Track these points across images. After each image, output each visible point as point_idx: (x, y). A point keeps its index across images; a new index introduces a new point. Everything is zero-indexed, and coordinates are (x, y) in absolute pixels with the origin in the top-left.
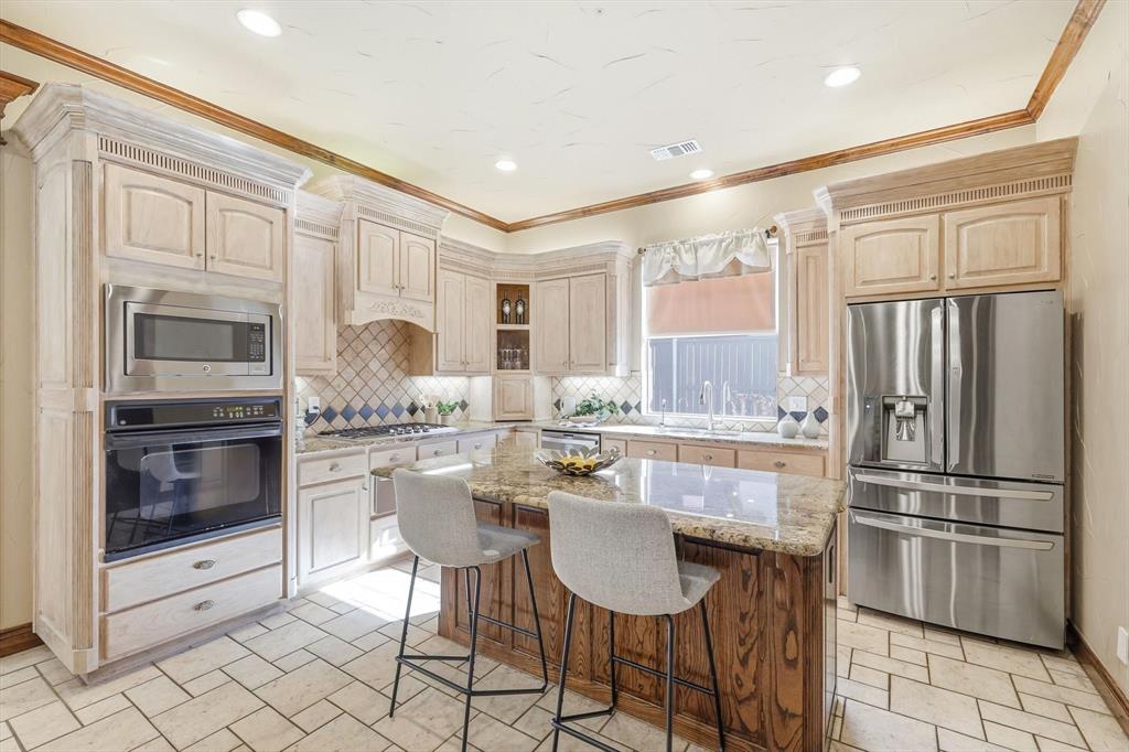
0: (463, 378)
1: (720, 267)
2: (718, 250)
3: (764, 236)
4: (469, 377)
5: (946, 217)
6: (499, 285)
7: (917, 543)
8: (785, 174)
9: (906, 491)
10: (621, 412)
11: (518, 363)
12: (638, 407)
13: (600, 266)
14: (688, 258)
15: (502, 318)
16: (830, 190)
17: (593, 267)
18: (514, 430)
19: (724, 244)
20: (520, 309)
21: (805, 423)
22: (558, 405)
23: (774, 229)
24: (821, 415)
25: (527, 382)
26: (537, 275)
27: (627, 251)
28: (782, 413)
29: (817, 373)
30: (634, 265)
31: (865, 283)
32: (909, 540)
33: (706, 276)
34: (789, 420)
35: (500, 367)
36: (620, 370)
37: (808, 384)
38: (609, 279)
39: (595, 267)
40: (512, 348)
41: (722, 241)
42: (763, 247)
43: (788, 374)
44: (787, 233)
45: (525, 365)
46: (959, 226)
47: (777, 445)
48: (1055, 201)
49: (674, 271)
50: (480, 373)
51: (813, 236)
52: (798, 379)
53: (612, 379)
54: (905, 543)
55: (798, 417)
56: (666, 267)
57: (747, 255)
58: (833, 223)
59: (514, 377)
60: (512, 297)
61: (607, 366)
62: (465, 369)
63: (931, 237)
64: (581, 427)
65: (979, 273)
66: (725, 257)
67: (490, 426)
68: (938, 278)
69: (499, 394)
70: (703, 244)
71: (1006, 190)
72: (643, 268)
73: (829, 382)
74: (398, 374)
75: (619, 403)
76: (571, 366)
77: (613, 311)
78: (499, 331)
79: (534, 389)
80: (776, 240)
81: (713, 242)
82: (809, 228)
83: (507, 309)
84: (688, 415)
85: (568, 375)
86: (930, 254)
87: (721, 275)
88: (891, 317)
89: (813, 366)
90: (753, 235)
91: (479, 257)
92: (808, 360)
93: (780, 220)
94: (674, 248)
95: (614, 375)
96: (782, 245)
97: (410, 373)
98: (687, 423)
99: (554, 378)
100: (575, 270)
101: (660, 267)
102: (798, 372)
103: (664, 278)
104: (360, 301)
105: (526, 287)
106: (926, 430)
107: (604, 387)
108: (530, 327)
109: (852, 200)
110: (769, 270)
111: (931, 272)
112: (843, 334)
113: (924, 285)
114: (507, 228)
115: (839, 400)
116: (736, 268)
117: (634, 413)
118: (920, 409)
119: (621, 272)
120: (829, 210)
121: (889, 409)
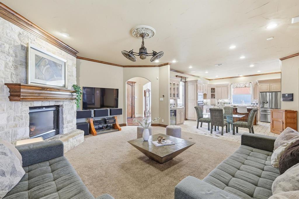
1: (244, 86)
5: (270, 84)
6: (211, 88)
9: (269, 110)
12: (231, 103)
14: (239, 85)
16: (258, 81)
17: (225, 86)
19: (244, 84)
20: (214, 91)
21: (255, 105)
24: (257, 104)
27: (230, 84)
28: (252, 104)
29: (256, 99)
30: (230, 86)
31: (262, 90)
33: (241, 87)
35: (211, 98)
36: (229, 99)
37: (255, 100)
38: (228, 88)
40: (213, 96)
42: (249, 84)
45: (214, 98)
46: (272, 85)
50: (209, 99)
51: (256, 84)
55: (254, 104)
56: (236, 86)
57: (247, 85)
58: (258, 84)
60: (213, 90)
61: (227, 98)
63: (269, 86)
65: (274, 90)
69: (211, 101)
71: (276, 82)
72: (232, 86)
73: (258, 100)
76: (221, 98)
77: (228, 91)
78: (211, 94)
79: (215, 101)
81: (242, 83)
82: (255, 83)
83: (212, 91)
84: (238, 104)
86: (269, 88)
88: (266, 94)
89: (256, 98)
91: (209, 85)
93: (252, 82)
94: (237, 84)
96: (252, 84)
99: (218, 99)
100: (222, 86)
102: (254, 99)
105: (215, 88)
106: (268, 104)
107: (226, 101)
108: (216, 93)
109: (260, 82)
110: (250, 87)
111: (269, 89)
112: (259, 95)
113: (268, 91)
114: (210, 80)
115: (259, 102)
116: (246, 87)
117: (230, 104)
118: (267, 102)
119: (229, 87)
120: (258, 83)
121: (264, 102)
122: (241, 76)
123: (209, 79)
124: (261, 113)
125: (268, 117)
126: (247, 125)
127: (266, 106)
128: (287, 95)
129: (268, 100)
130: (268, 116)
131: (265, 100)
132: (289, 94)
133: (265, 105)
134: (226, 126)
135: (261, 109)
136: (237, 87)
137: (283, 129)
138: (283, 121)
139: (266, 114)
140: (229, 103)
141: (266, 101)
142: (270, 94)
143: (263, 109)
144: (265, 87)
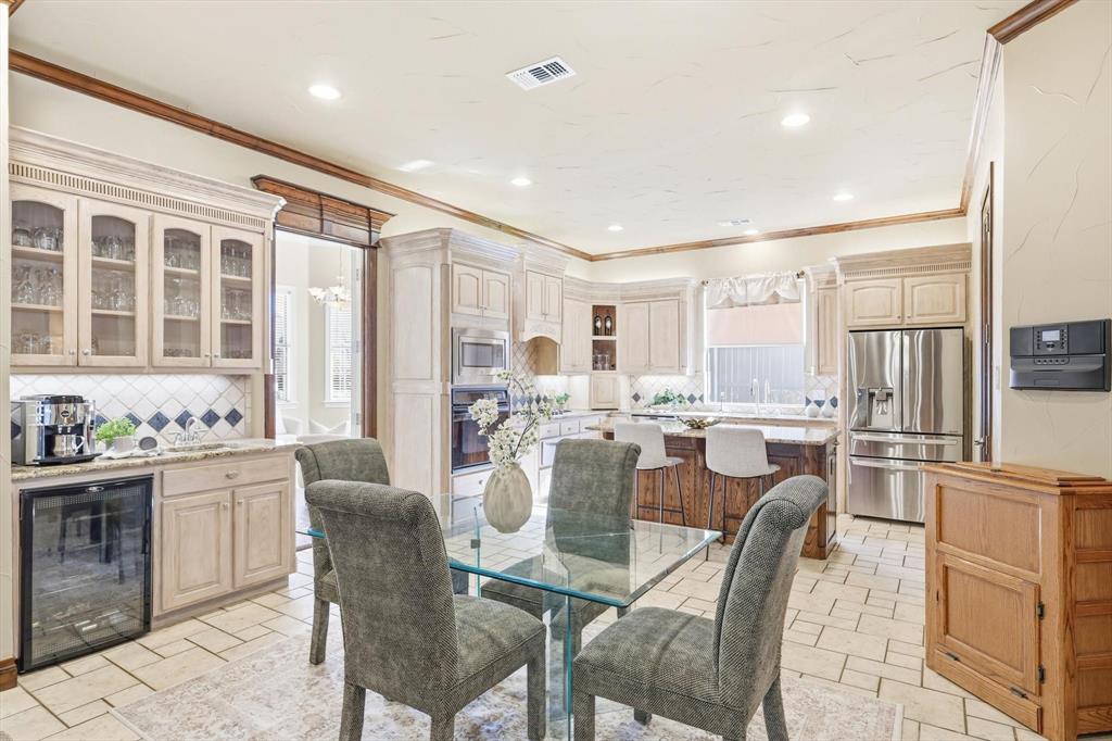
0: (565, 377)
1: (764, 298)
2: (763, 284)
3: (796, 277)
4: (569, 376)
5: (906, 280)
6: (594, 306)
7: (900, 476)
8: (810, 234)
9: (893, 445)
10: (688, 402)
11: (607, 365)
12: (701, 399)
13: (675, 295)
14: (740, 291)
15: (596, 331)
16: (838, 259)
17: (668, 295)
18: (609, 416)
19: (767, 282)
20: (608, 324)
21: (823, 408)
22: (636, 397)
23: (803, 273)
24: (834, 403)
25: (615, 379)
26: (622, 298)
27: (694, 283)
28: (808, 401)
29: (829, 374)
30: (698, 293)
31: (859, 318)
32: (895, 475)
33: (754, 304)
34: (813, 406)
35: (595, 368)
36: (689, 371)
37: (826, 381)
38: (681, 305)
39: (668, 294)
40: (603, 355)
41: (765, 280)
42: (795, 285)
43: (812, 374)
44: (811, 278)
45: (613, 367)
46: (913, 287)
47: (804, 421)
48: (962, 277)
49: (729, 299)
50: (581, 373)
51: (828, 282)
52: (819, 378)
53: (681, 377)
54: (892, 476)
55: (819, 403)
56: (725, 296)
57: (784, 290)
58: (840, 279)
59: (605, 375)
60: (603, 315)
61: (680, 368)
62: (574, 370)
63: (897, 293)
64: (662, 412)
65: (923, 315)
66: (767, 290)
67: (586, 413)
68: (902, 317)
69: (594, 388)
70: (751, 281)
71: (937, 268)
72: (705, 293)
73: (839, 378)
74: (531, 374)
75: (686, 395)
76: (649, 368)
77: (685, 327)
78: (594, 341)
79: (618, 385)
80: (804, 280)
81: (759, 279)
82: (825, 277)
83: (599, 324)
84: (739, 404)
85: (645, 374)
86: (896, 304)
87: (764, 303)
89: (827, 369)
90: (788, 277)
91: (577, 285)
92: (826, 364)
93: (806, 269)
94: (730, 282)
95: (683, 374)
96: (808, 283)
97: (537, 373)
98: (739, 410)
99: (632, 377)
100: (655, 296)
101: (720, 295)
102: (819, 373)
103: (723, 303)
104: (528, 325)
105: (614, 307)
106: (892, 407)
107: (675, 383)
108: (617, 337)
109: (851, 266)
110: (799, 301)
111: (897, 313)
112: (846, 350)
113: (894, 320)
114: (591, 259)
115: (843, 391)
116: (775, 299)
117: (697, 403)
118: (890, 395)
119: (689, 299)
120: (837, 270)
121: (872, 395)
122: (751, 232)
123: (592, 252)
124: (856, 462)
125: (889, 485)
126: (708, 687)
127: (884, 416)
128: (1051, 336)
129: (892, 381)
130: (889, 478)
131: (877, 379)
132: (1069, 329)
133: (877, 409)
134: (523, 672)
135: (856, 437)
136: (730, 303)
137: (1042, 671)
138: (1038, 591)
139: (883, 469)
140: (692, 399)
141: (883, 385)
142: (906, 339)
143: (865, 437)
144: (875, 299)
